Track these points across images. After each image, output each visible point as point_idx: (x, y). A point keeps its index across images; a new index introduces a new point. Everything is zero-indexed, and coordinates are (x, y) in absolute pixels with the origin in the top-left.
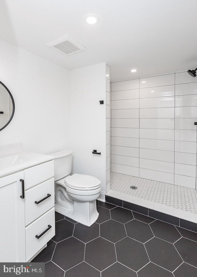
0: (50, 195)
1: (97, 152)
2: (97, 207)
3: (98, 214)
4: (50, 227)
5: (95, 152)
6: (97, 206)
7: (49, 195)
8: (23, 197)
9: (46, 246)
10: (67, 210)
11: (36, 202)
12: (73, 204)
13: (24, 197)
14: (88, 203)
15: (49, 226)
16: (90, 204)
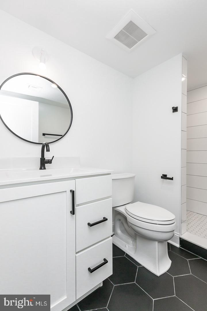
0: (107, 220)
1: (167, 177)
2: (168, 252)
3: (171, 262)
4: (106, 261)
5: (164, 177)
6: (168, 250)
7: (105, 219)
8: (73, 212)
9: (102, 285)
10: (129, 247)
11: (89, 224)
12: (136, 239)
13: (74, 214)
14: (157, 243)
15: (105, 259)
16: (160, 244)
